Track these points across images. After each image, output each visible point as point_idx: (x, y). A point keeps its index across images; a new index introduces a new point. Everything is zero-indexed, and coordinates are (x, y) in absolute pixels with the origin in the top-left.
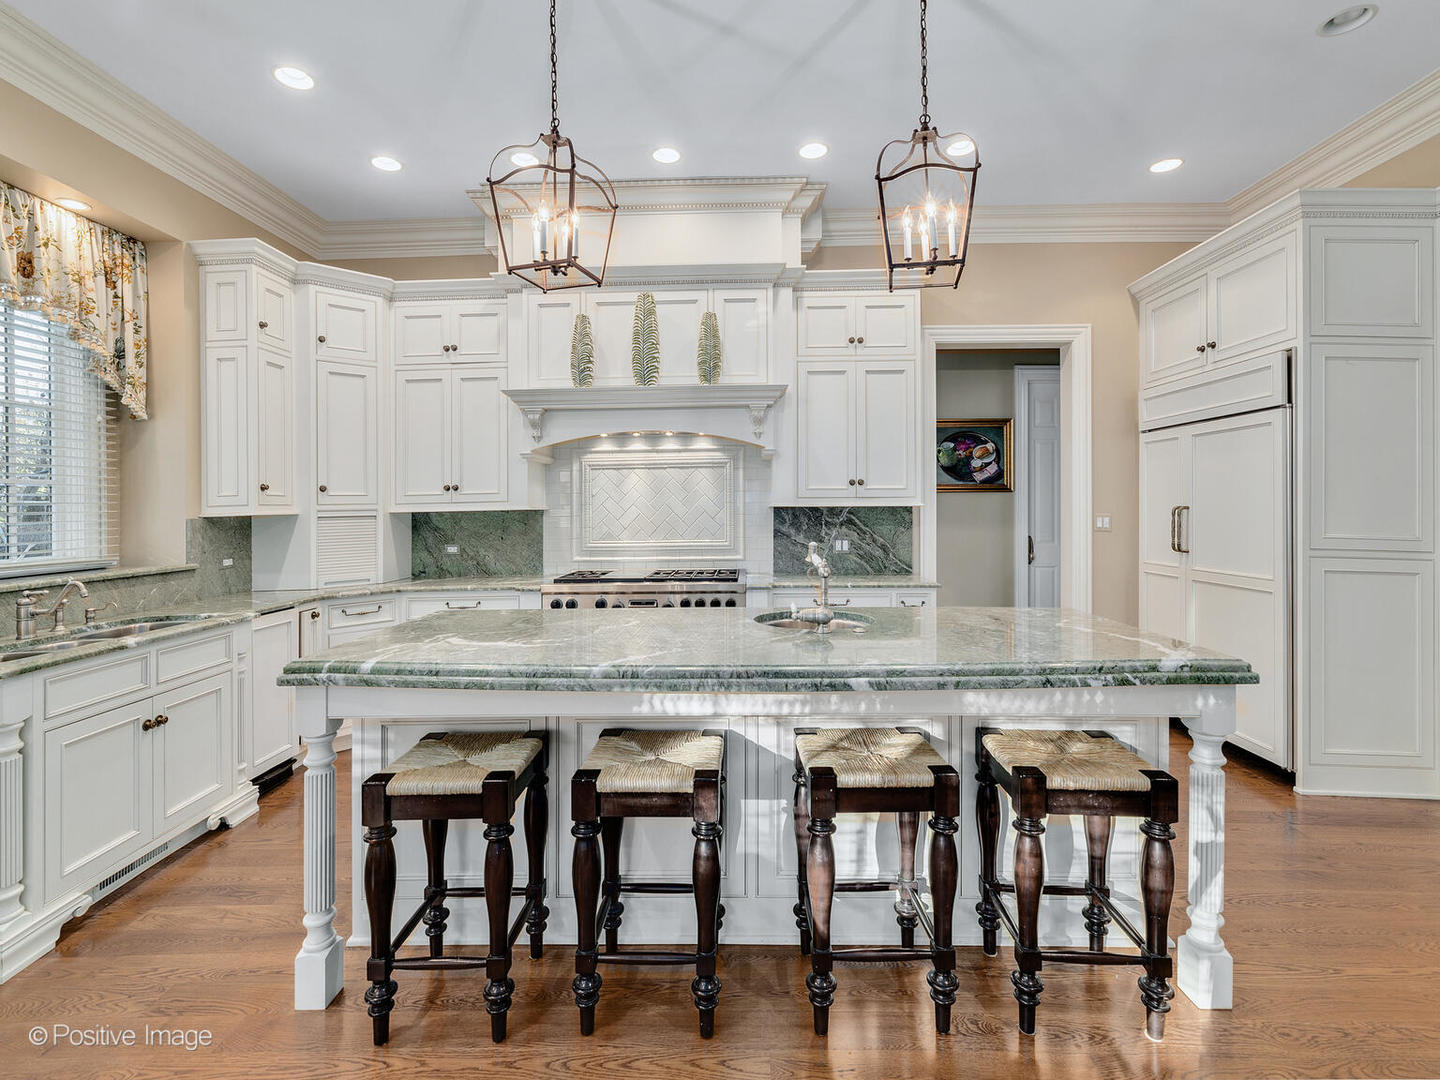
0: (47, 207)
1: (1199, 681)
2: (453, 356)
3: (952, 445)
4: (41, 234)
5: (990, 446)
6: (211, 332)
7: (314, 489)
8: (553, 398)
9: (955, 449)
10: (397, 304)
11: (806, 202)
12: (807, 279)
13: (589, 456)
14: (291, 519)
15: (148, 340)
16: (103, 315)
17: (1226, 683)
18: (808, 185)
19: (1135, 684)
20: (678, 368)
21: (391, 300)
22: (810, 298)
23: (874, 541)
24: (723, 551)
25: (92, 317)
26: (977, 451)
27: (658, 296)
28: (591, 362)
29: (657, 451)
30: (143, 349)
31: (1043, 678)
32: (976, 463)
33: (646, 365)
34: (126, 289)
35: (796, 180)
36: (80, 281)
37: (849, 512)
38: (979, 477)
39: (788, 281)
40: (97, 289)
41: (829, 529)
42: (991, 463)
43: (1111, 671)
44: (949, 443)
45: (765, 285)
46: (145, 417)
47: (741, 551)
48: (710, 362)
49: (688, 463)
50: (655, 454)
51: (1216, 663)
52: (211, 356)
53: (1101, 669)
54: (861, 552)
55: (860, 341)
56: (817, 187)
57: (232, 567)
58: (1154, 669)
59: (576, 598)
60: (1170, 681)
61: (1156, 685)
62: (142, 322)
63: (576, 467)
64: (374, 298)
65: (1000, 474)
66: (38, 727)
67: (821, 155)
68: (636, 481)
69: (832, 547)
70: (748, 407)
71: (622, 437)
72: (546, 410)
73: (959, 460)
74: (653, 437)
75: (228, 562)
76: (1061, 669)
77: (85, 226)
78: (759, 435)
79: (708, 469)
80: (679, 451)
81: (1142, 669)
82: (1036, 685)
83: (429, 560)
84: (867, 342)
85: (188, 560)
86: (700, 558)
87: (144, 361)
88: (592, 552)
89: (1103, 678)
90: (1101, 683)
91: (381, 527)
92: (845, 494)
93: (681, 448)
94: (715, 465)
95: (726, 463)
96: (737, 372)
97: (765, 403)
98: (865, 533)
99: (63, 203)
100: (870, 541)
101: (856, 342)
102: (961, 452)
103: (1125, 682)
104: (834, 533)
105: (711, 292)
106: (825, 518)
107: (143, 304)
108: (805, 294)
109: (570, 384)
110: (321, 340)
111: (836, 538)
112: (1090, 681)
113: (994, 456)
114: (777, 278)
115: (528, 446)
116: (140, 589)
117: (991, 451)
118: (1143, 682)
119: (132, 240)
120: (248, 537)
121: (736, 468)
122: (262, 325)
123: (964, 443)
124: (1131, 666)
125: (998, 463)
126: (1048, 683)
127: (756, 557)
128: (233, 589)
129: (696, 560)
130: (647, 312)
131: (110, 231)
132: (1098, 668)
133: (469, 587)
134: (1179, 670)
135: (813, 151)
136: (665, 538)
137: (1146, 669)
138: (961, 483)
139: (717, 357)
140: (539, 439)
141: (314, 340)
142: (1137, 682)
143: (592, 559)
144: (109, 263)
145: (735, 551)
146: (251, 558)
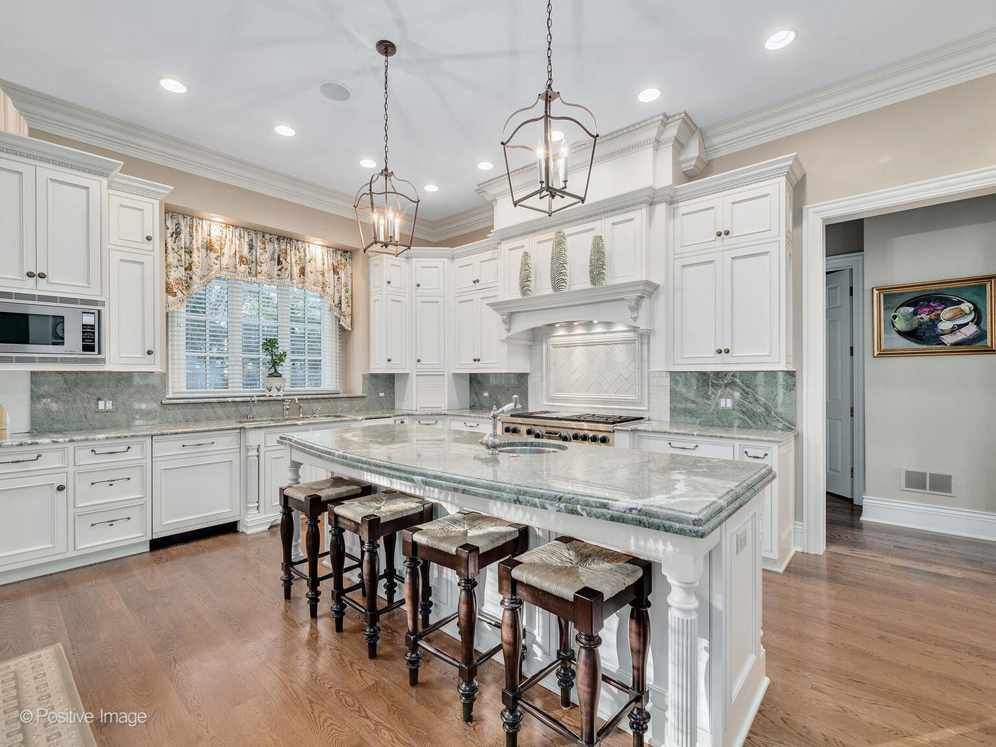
0: (311, 246)
1: (640, 523)
2: (478, 286)
3: (911, 309)
4: (308, 257)
5: (966, 307)
6: (372, 289)
7: (415, 360)
8: (512, 305)
9: (915, 313)
10: (456, 260)
11: (672, 131)
12: (678, 193)
13: (552, 339)
14: (407, 374)
15: (352, 295)
16: (332, 287)
17: (666, 531)
18: (666, 120)
19: (582, 515)
20: (579, 278)
21: (453, 259)
22: (684, 207)
23: (756, 400)
24: (634, 403)
25: (327, 288)
26: (947, 313)
27: (567, 231)
28: (528, 281)
29: (591, 334)
30: (350, 299)
31: (515, 497)
32: (944, 326)
33: (558, 280)
34: (342, 274)
35: (655, 119)
36: (323, 274)
37: (733, 376)
38: (948, 339)
39: (661, 198)
40: (330, 276)
41: (715, 389)
42: (967, 324)
43: (569, 501)
44: (908, 308)
45: (639, 206)
46: (350, 329)
47: (646, 402)
48: (597, 269)
49: (610, 341)
50: (590, 336)
51: (665, 511)
52: (373, 298)
53: (560, 499)
54: (744, 409)
55: (727, 233)
56: (677, 117)
57: (385, 397)
58: (605, 506)
59: (519, 427)
60: (613, 519)
61: (600, 520)
62: (350, 288)
63: (544, 346)
64: (442, 260)
65: (981, 336)
66: (262, 449)
67: (656, 98)
68: (579, 353)
69: (718, 404)
70: (623, 299)
71: (570, 325)
72: (512, 313)
73: (921, 325)
74: (589, 324)
75: (382, 394)
76: (531, 493)
77: (325, 250)
78: (635, 319)
79: (621, 345)
80: (605, 333)
81: (594, 505)
82: (509, 501)
83: (476, 400)
84: (734, 233)
85: (363, 393)
86: (618, 407)
87: (350, 304)
88: (553, 400)
89: (557, 505)
90: (555, 509)
91: (447, 381)
92: (713, 361)
93: (605, 331)
94: (626, 342)
95: (635, 340)
96: (621, 273)
97: (635, 295)
98: (747, 393)
99: (315, 242)
100: (751, 399)
101: (723, 235)
102: (923, 316)
103: (573, 512)
104: (720, 392)
105: (603, 220)
106: (712, 380)
107: (350, 279)
108: (681, 204)
109: (519, 296)
110: (418, 285)
111: (721, 397)
112: (548, 506)
113: (971, 317)
114: (650, 199)
115: (505, 335)
116: (339, 403)
117: (968, 311)
118: (589, 514)
119: (346, 252)
120: (393, 383)
121: (642, 344)
122: (389, 283)
123: (927, 306)
124: (585, 500)
125: (977, 324)
126: (517, 501)
127: (659, 409)
128: (385, 407)
129: (615, 409)
130: (560, 242)
131: (336, 250)
132: (558, 497)
133: (473, 415)
134: (628, 511)
135: (650, 95)
136: (596, 393)
137: (598, 505)
138: (925, 346)
139: (602, 266)
140: (509, 330)
141: (415, 285)
142: (584, 513)
143: (554, 404)
144: (335, 264)
145: (641, 403)
146: (394, 393)
